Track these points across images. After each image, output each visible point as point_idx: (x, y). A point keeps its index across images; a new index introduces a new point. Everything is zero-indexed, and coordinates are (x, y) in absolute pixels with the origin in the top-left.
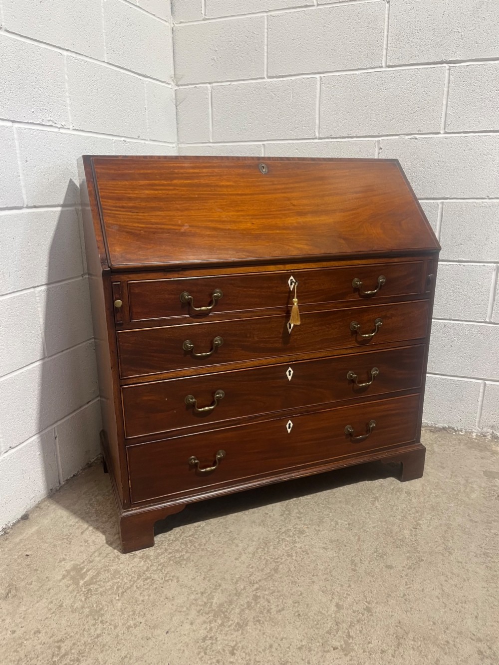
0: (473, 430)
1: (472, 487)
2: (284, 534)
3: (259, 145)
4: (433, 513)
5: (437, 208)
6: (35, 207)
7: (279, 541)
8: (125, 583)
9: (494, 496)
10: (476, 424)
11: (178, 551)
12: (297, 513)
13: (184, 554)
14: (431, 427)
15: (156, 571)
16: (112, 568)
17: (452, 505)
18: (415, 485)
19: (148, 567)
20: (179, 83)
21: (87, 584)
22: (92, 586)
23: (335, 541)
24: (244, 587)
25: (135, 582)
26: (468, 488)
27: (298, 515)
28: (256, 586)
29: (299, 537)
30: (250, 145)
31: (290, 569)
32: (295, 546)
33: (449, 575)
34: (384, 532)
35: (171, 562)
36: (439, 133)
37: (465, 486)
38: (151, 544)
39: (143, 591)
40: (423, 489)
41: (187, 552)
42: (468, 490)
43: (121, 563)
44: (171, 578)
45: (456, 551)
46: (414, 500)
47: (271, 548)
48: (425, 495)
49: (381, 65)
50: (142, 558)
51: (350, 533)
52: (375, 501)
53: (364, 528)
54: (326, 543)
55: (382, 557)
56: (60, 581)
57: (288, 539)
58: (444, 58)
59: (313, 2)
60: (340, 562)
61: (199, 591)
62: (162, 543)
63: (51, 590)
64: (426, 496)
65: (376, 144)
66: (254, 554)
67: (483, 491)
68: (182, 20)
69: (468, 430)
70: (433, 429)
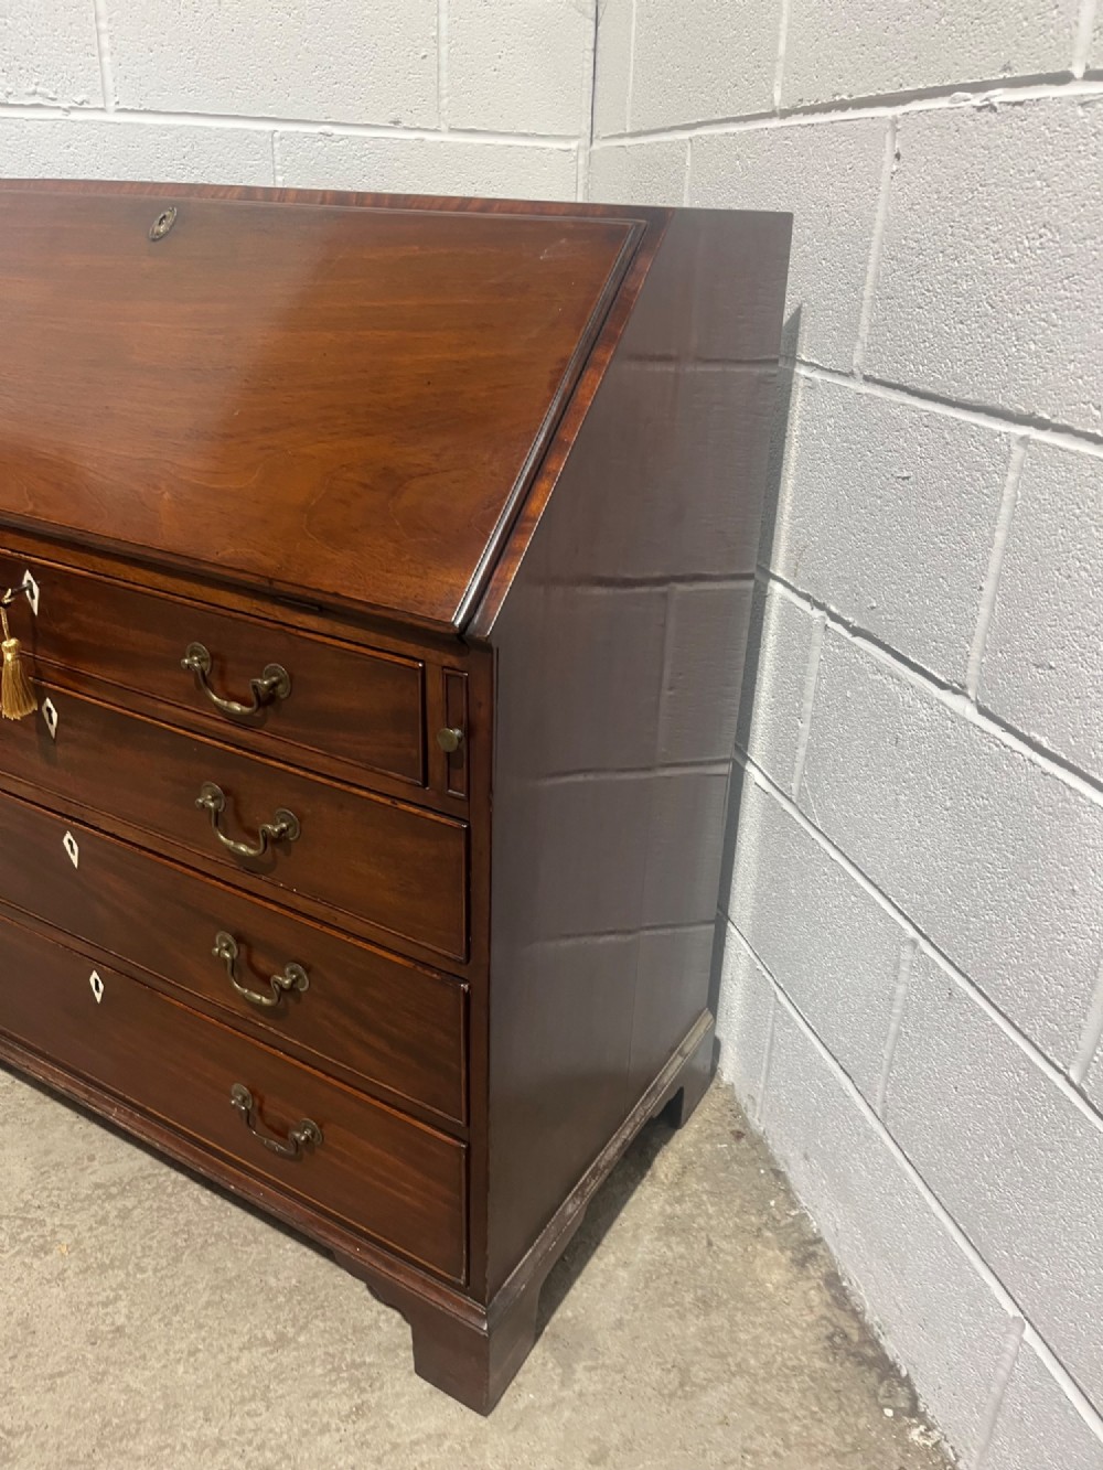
5: (1008, 460)
10: (975, 1455)
36: (1063, 78)
65: (887, 138)
69: (946, 1446)
70: (855, 1337)
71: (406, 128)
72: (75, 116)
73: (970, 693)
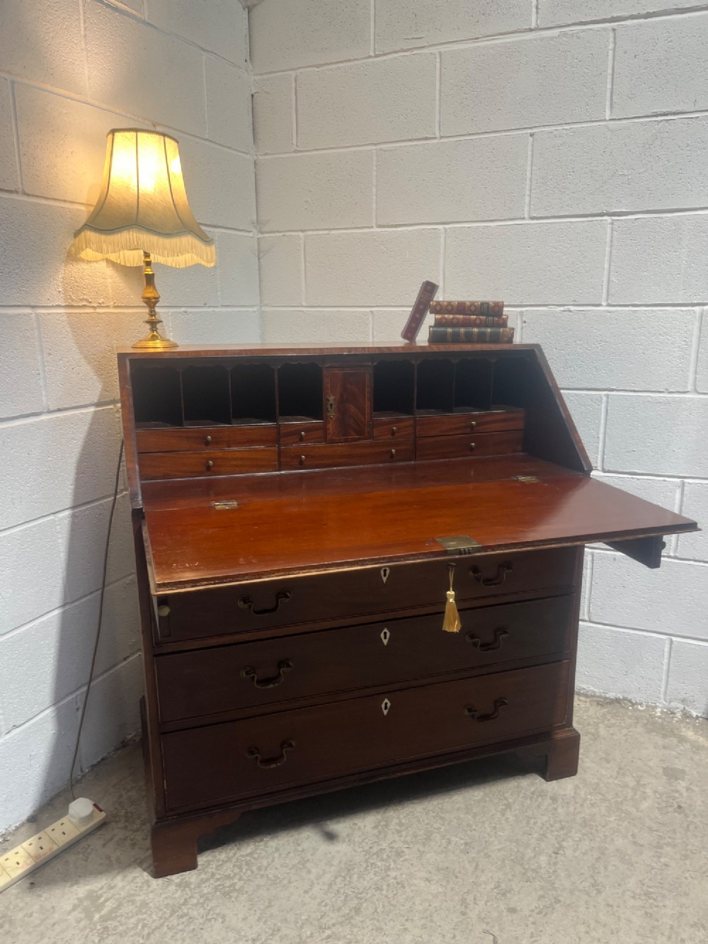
0: (658, 704)
1: (644, 792)
2: (375, 856)
3: (366, 312)
4: (584, 831)
5: (601, 401)
6: (59, 410)
7: (367, 866)
8: (154, 921)
9: (671, 806)
10: (662, 696)
11: (228, 877)
12: (397, 824)
13: (236, 883)
14: (600, 697)
15: (196, 905)
16: (138, 898)
17: (612, 819)
18: (565, 786)
19: (186, 900)
20: (263, 230)
21: (104, 919)
22: (109, 922)
23: (443, 869)
24: (312, 934)
25: (166, 919)
26: (638, 793)
27: (398, 827)
28: (328, 932)
29: (395, 862)
30: (354, 312)
31: (376, 911)
32: (388, 876)
33: (593, 924)
34: (512, 858)
35: (218, 893)
36: (599, 305)
37: (634, 790)
38: (192, 866)
39: (176, 933)
40: (575, 793)
41: (240, 879)
42: (637, 797)
43: (151, 892)
44: (215, 916)
45: (607, 889)
46: (560, 810)
47: (355, 877)
48: (576, 803)
49: (522, 216)
50: (179, 885)
51: (465, 857)
52: (506, 810)
53: (485, 851)
54: (430, 872)
55: (504, 895)
56: (69, 913)
57: (379, 864)
58: (605, 208)
59: (435, 134)
60: (446, 901)
61: (250, 937)
62: (209, 864)
63: (56, 926)
64: (578, 805)
65: (519, 316)
66: (330, 885)
67: (658, 798)
68: (267, 152)
69: (650, 704)
70: (602, 700)
71: (209, 307)
72: (99, 310)
73: (599, 468)
